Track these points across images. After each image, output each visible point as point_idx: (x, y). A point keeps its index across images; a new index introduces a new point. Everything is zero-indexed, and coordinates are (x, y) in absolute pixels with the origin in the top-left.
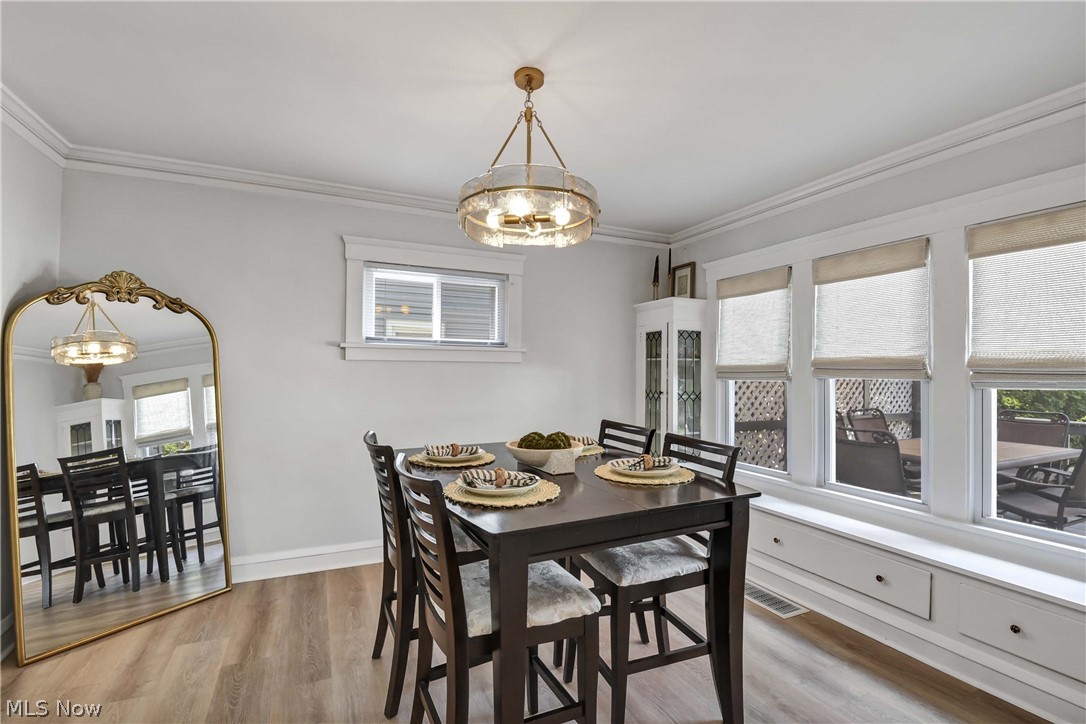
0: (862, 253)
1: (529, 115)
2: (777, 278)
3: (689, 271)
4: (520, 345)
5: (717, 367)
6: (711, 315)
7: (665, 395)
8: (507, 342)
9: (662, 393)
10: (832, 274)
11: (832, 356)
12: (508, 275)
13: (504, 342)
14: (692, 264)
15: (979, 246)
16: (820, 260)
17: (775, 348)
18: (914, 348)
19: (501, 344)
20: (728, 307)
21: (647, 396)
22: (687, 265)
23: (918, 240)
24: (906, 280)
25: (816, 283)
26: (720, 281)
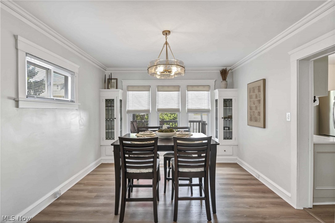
0: (168, 86)
1: (166, 43)
2: (147, 88)
3: (115, 81)
4: (78, 102)
5: (128, 110)
6: (125, 95)
7: (116, 119)
8: (74, 100)
9: (115, 118)
10: (162, 90)
11: (161, 108)
12: (74, 73)
13: (73, 100)
14: (117, 79)
15: (188, 89)
16: (158, 86)
17: (146, 106)
18: (178, 107)
19: (72, 101)
20: (130, 94)
21: (106, 120)
22: (115, 79)
23: (178, 86)
24: (176, 93)
25: (158, 91)
26: (128, 86)
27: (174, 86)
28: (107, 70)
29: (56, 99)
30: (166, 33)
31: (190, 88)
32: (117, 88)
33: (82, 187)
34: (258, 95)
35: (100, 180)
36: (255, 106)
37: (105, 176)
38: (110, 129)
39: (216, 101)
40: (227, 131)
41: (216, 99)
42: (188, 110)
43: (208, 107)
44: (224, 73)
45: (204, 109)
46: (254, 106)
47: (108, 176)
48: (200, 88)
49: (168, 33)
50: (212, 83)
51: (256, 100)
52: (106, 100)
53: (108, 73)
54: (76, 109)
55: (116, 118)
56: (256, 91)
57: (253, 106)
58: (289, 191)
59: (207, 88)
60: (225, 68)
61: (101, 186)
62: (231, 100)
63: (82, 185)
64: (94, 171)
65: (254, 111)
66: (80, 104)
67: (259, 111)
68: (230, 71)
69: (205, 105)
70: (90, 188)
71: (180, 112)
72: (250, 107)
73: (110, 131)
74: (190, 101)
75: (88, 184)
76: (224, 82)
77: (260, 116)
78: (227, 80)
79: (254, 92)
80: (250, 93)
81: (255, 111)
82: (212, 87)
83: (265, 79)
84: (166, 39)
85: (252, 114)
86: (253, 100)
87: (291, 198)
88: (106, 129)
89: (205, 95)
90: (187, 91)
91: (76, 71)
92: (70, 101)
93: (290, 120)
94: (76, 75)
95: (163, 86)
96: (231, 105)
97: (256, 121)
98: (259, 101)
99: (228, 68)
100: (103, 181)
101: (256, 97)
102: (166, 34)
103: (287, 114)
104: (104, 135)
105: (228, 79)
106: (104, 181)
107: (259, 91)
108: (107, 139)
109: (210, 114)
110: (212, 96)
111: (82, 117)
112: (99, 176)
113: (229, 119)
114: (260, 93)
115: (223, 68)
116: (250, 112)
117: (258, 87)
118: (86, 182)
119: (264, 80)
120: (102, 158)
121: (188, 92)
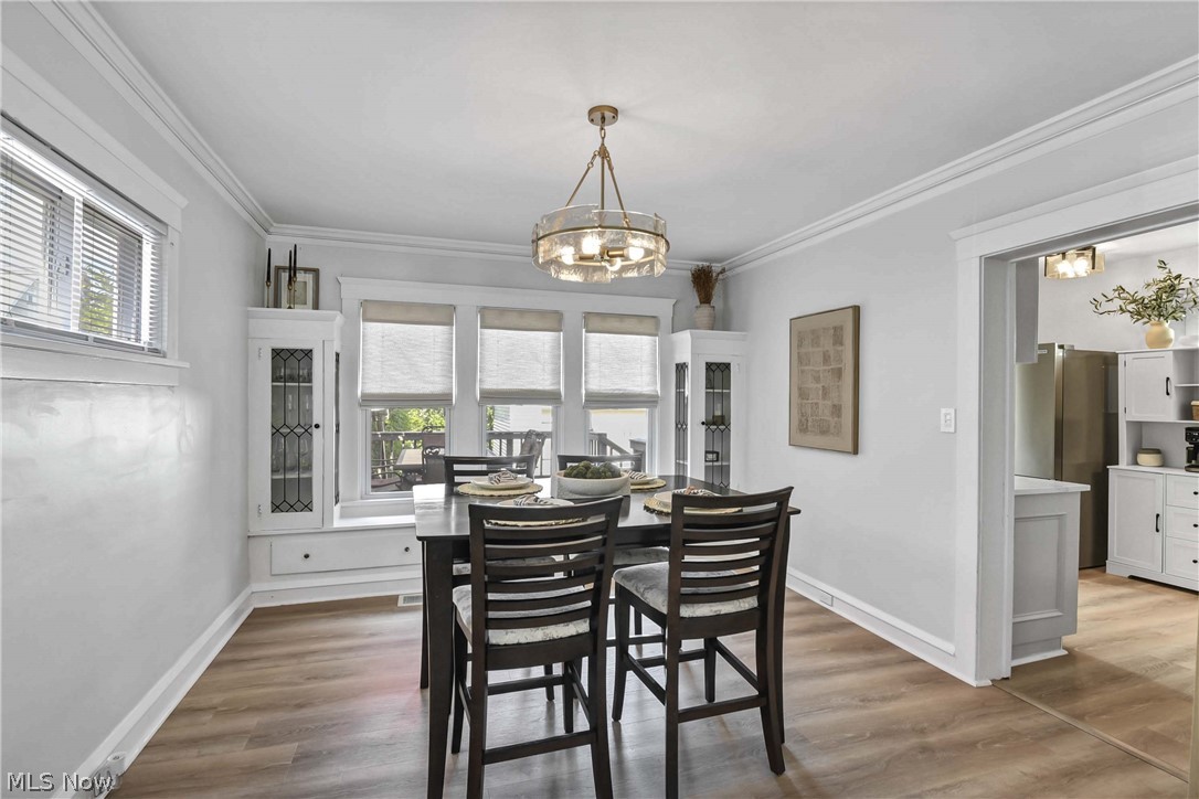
1: (603, 153)
2: (442, 314)
3: (309, 278)
4: (177, 357)
5: (363, 395)
6: (352, 339)
7: (320, 429)
8: (165, 349)
9: (317, 426)
10: (497, 323)
11: (495, 387)
12: (166, 225)
13: (159, 347)
14: (316, 272)
15: (591, 327)
16: (485, 308)
17: (438, 379)
18: (553, 384)
19: (155, 351)
20: (374, 332)
21: (276, 432)
22: (306, 270)
23: (557, 312)
24: (548, 336)
25: (482, 327)
26: (366, 301)
27: (542, 313)
28: (271, 230)
29: (96, 340)
30: (603, 115)
31: (595, 322)
32: (316, 306)
33: (208, 725)
34: (832, 353)
35: (283, 684)
36: (819, 386)
37: (294, 661)
38: (292, 469)
39: (681, 368)
40: (715, 464)
41: (680, 360)
42: (588, 395)
43: (652, 388)
44: (704, 281)
45: (641, 395)
46: (814, 386)
47: (308, 659)
48: (628, 324)
49: (608, 114)
50: (663, 308)
51: (822, 368)
52: (276, 353)
53: (280, 246)
54: (170, 387)
55: (321, 425)
56: (827, 343)
57: (811, 385)
58: (948, 637)
59: (649, 325)
60: (706, 264)
61: (300, 706)
62: (727, 366)
63: (207, 717)
64: (230, 646)
65: (816, 404)
66: (187, 365)
67: (836, 402)
68: (721, 277)
69: (643, 380)
70: (251, 722)
71: (561, 403)
72: (800, 389)
73: (294, 475)
74: (593, 366)
75: (231, 710)
76: (705, 310)
77: (839, 416)
78: (713, 303)
79: (816, 342)
80: (800, 346)
81: (821, 402)
82: (666, 321)
83: (858, 307)
84: (603, 138)
85: (809, 411)
86: (811, 368)
87: (954, 655)
88: (274, 471)
89: (641, 346)
90: (587, 332)
91: (173, 218)
92: (150, 350)
93: (952, 430)
94: (173, 236)
95: (502, 311)
96: (726, 384)
97: (824, 432)
98: (839, 373)
99: (716, 267)
100: (297, 684)
101: (826, 359)
102: (603, 118)
103: (943, 411)
104: (263, 493)
105: (716, 301)
106: (301, 684)
107: (838, 341)
108: (276, 508)
109: (657, 412)
110: (666, 351)
111: (188, 423)
112: (270, 664)
113: (722, 427)
114: (840, 348)
115: (700, 263)
116: (801, 406)
117: (835, 328)
118: (217, 699)
119: (856, 310)
120: (255, 587)
121: (589, 334)
